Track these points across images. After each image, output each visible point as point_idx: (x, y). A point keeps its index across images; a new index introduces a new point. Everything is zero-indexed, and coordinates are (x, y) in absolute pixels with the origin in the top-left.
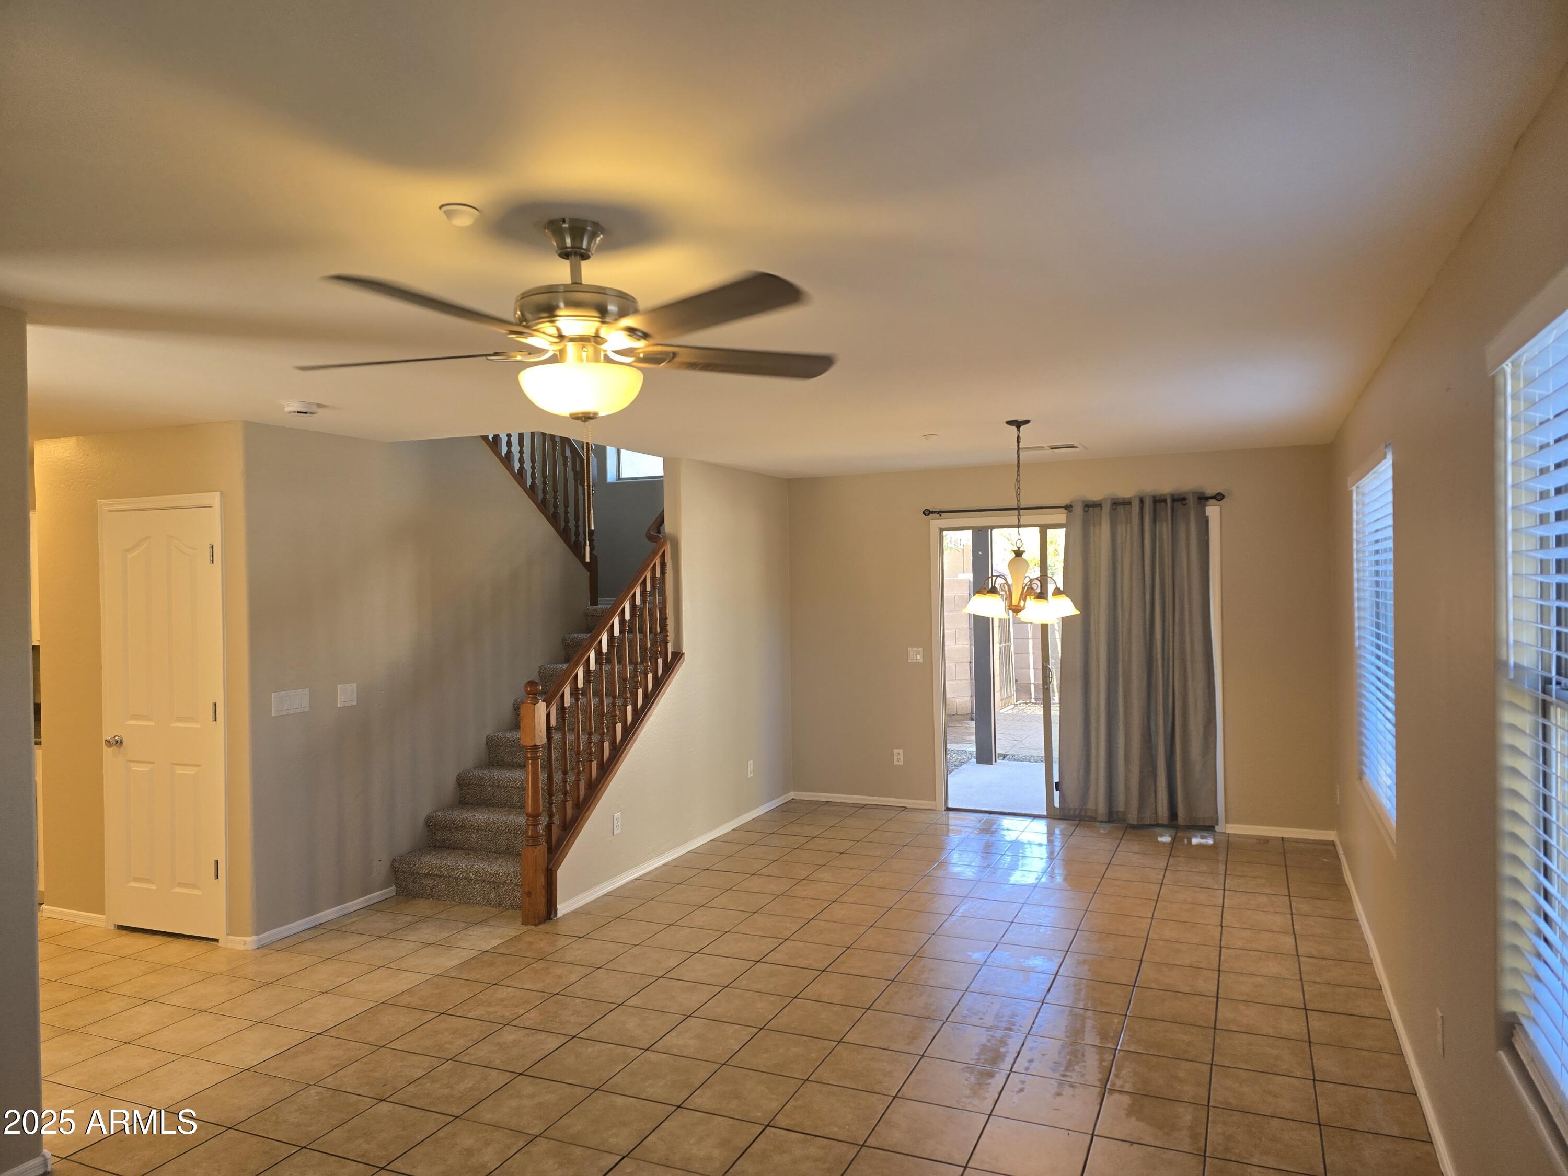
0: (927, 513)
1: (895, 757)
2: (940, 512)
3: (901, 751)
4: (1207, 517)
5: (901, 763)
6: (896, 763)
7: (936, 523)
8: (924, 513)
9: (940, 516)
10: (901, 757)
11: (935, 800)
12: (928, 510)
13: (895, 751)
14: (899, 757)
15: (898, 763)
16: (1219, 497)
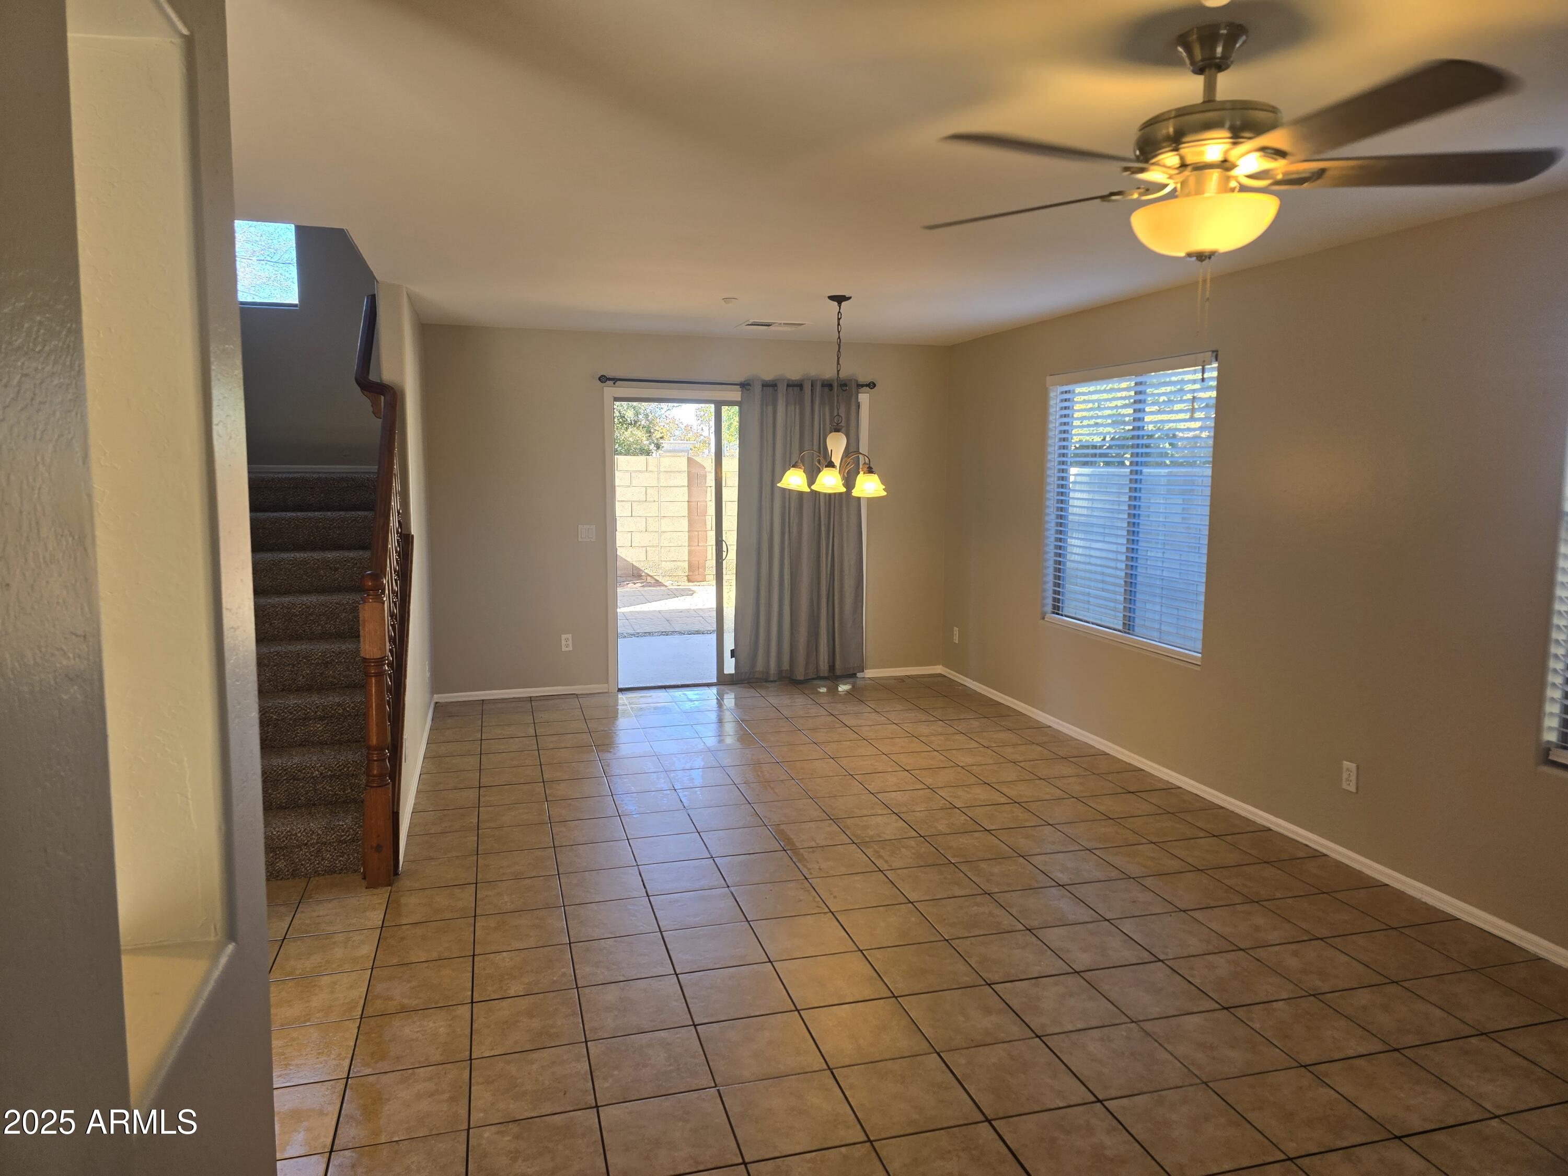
0: (603, 379)
1: (563, 642)
2: (615, 380)
3: (569, 636)
4: (859, 403)
5: (570, 648)
6: (564, 649)
7: (610, 391)
8: (599, 379)
9: (614, 383)
10: (570, 643)
11: (608, 683)
12: (605, 376)
13: (564, 637)
14: (567, 642)
15: (567, 649)
16: (872, 385)
